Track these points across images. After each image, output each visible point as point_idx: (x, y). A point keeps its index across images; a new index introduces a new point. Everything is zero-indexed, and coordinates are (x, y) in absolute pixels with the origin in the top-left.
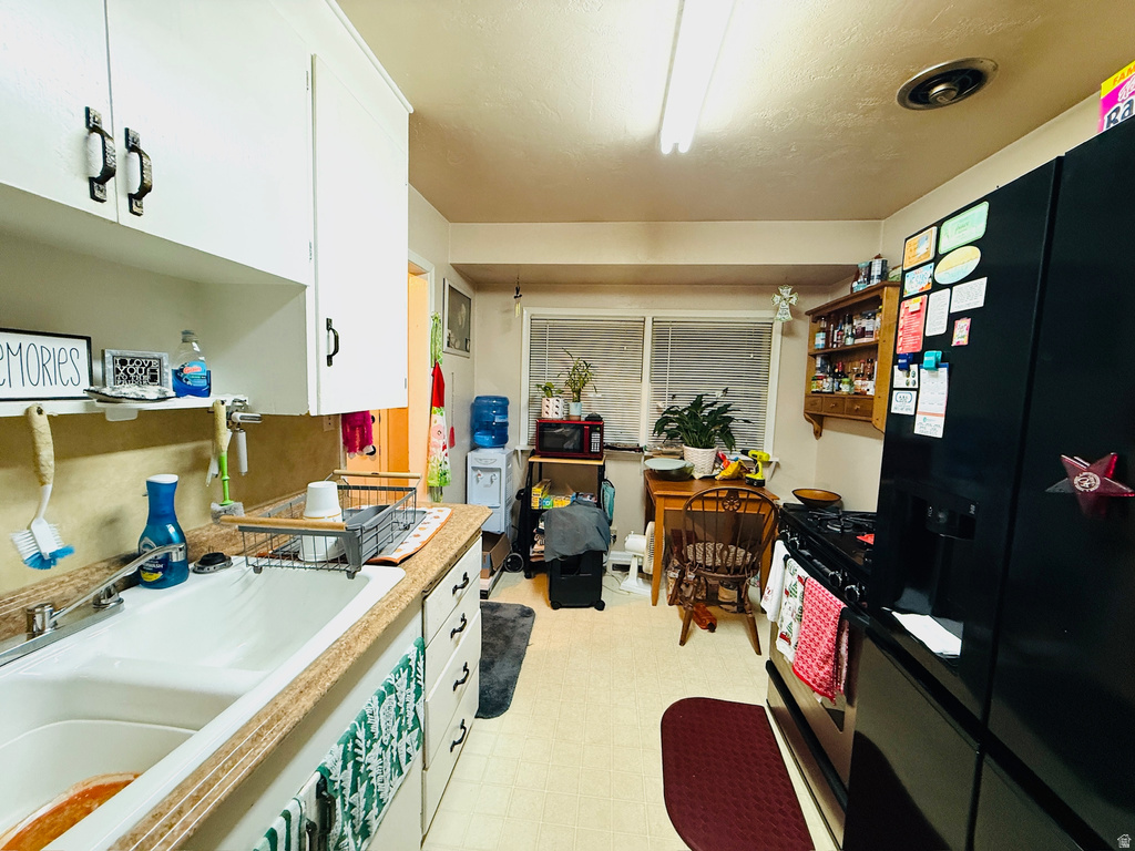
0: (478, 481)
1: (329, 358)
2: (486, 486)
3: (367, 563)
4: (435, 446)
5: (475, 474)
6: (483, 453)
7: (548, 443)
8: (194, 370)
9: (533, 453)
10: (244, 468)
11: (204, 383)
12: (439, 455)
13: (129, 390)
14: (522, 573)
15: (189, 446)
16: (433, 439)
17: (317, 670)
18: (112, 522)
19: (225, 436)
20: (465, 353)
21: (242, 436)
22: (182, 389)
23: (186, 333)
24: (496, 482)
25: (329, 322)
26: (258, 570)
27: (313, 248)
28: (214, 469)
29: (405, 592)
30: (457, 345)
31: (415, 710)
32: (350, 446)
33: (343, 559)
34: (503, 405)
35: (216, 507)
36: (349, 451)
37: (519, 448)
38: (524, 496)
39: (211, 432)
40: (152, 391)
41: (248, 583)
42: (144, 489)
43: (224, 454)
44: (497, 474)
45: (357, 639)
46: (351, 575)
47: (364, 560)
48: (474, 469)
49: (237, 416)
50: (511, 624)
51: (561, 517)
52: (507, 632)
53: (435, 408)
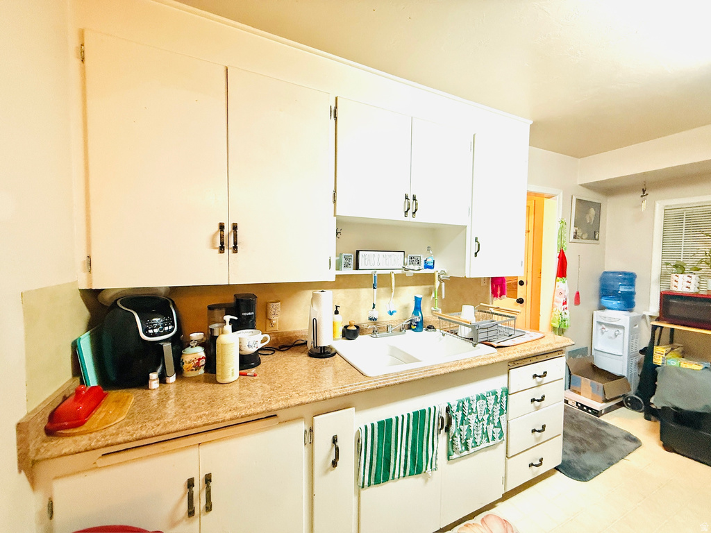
0: (603, 333)
1: (476, 253)
2: (611, 338)
3: (481, 343)
4: (557, 302)
5: (600, 327)
6: (608, 313)
7: (673, 311)
8: (430, 260)
9: (658, 319)
10: (443, 297)
11: (432, 264)
12: (560, 306)
13: (411, 267)
14: (643, 414)
15: (428, 287)
16: (556, 297)
17: (447, 365)
18: (406, 308)
19: (437, 283)
20: (596, 242)
21: (443, 284)
22: (426, 267)
23: (428, 247)
24: (620, 337)
25: (476, 239)
26: (444, 335)
27: (470, 211)
28: (433, 295)
29: (493, 358)
30: (585, 236)
31: (499, 418)
32: (495, 294)
33: (472, 339)
34: (630, 279)
35: (433, 309)
36: (494, 297)
37: (647, 314)
38: (648, 352)
39: (433, 283)
40: (416, 267)
41: (441, 339)
42: (414, 299)
43: (437, 290)
44: (621, 331)
45: (465, 363)
46: (475, 345)
47: (479, 341)
48: (600, 323)
49: (441, 276)
50: (612, 439)
51: (677, 374)
52: (605, 441)
53: (558, 278)
